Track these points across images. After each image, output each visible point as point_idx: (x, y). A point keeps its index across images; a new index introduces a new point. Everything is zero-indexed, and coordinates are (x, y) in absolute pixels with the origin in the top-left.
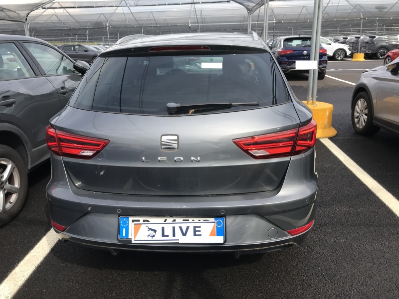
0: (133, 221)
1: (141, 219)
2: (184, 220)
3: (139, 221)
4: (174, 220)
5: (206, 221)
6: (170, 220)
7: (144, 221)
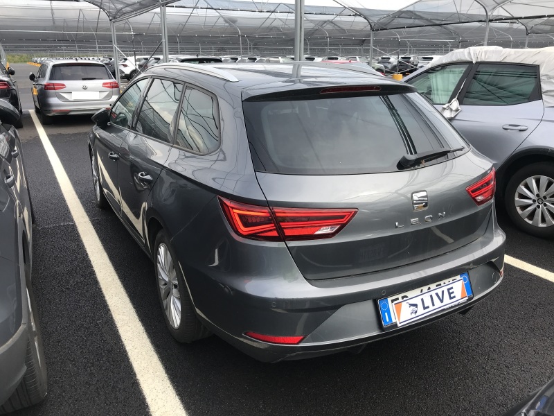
1: (400, 296)
2: (437, 286)
3: (398, 299)
5: (455, 281)
6: (425, 289)
7: (403, 298)
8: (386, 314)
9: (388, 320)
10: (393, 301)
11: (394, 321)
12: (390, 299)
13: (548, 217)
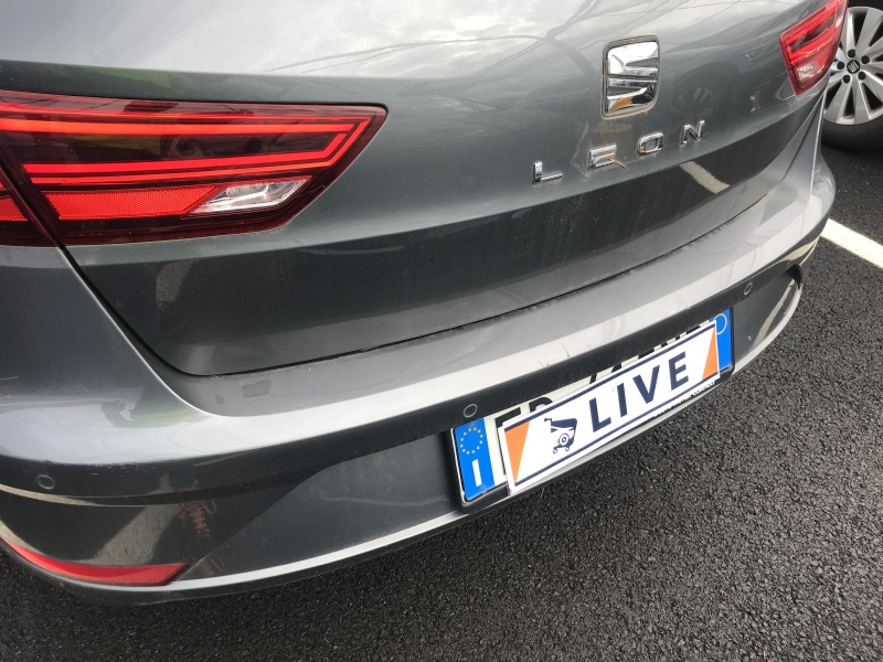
1: (525, 404)
8: (475, 464)
9: (478, 482)
10: (499, 422)
11: (498, 479)
12: (489, 421)
13: (862, 103)
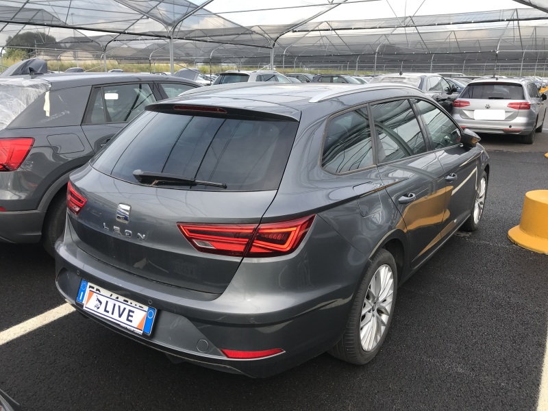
0: (90, 287)
2: (124, 301)
3: (93, 288)
4: (117, 298)
5: (141, 309)
6: (115, 296)
7: (97, 290)
